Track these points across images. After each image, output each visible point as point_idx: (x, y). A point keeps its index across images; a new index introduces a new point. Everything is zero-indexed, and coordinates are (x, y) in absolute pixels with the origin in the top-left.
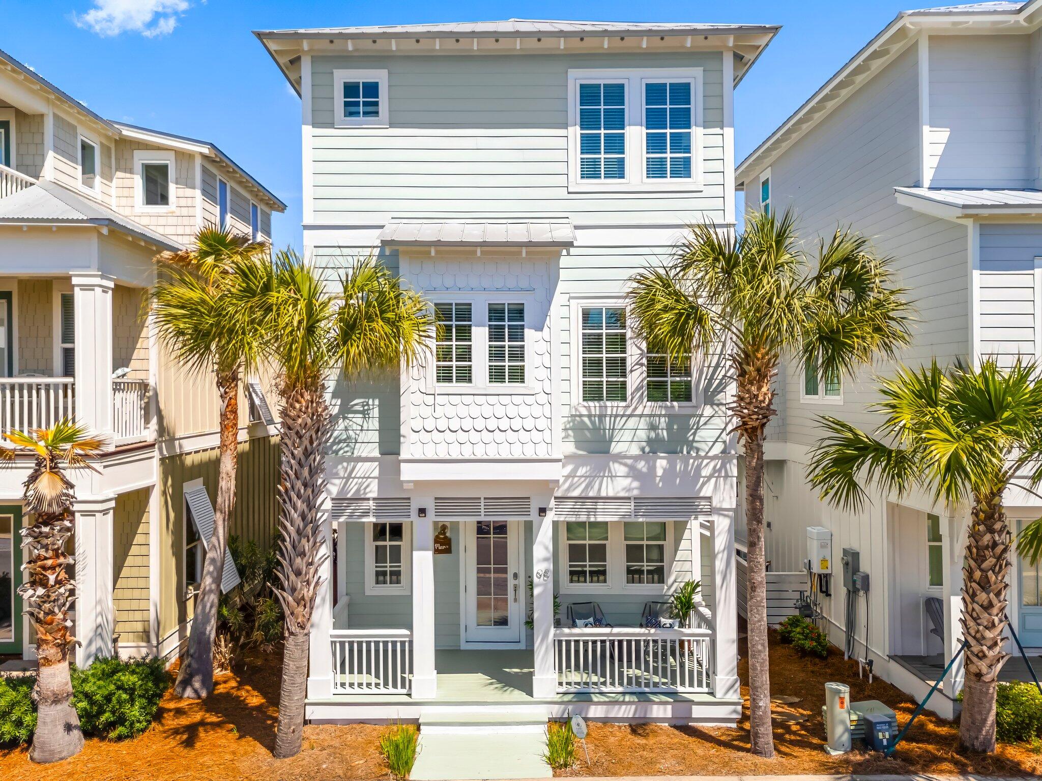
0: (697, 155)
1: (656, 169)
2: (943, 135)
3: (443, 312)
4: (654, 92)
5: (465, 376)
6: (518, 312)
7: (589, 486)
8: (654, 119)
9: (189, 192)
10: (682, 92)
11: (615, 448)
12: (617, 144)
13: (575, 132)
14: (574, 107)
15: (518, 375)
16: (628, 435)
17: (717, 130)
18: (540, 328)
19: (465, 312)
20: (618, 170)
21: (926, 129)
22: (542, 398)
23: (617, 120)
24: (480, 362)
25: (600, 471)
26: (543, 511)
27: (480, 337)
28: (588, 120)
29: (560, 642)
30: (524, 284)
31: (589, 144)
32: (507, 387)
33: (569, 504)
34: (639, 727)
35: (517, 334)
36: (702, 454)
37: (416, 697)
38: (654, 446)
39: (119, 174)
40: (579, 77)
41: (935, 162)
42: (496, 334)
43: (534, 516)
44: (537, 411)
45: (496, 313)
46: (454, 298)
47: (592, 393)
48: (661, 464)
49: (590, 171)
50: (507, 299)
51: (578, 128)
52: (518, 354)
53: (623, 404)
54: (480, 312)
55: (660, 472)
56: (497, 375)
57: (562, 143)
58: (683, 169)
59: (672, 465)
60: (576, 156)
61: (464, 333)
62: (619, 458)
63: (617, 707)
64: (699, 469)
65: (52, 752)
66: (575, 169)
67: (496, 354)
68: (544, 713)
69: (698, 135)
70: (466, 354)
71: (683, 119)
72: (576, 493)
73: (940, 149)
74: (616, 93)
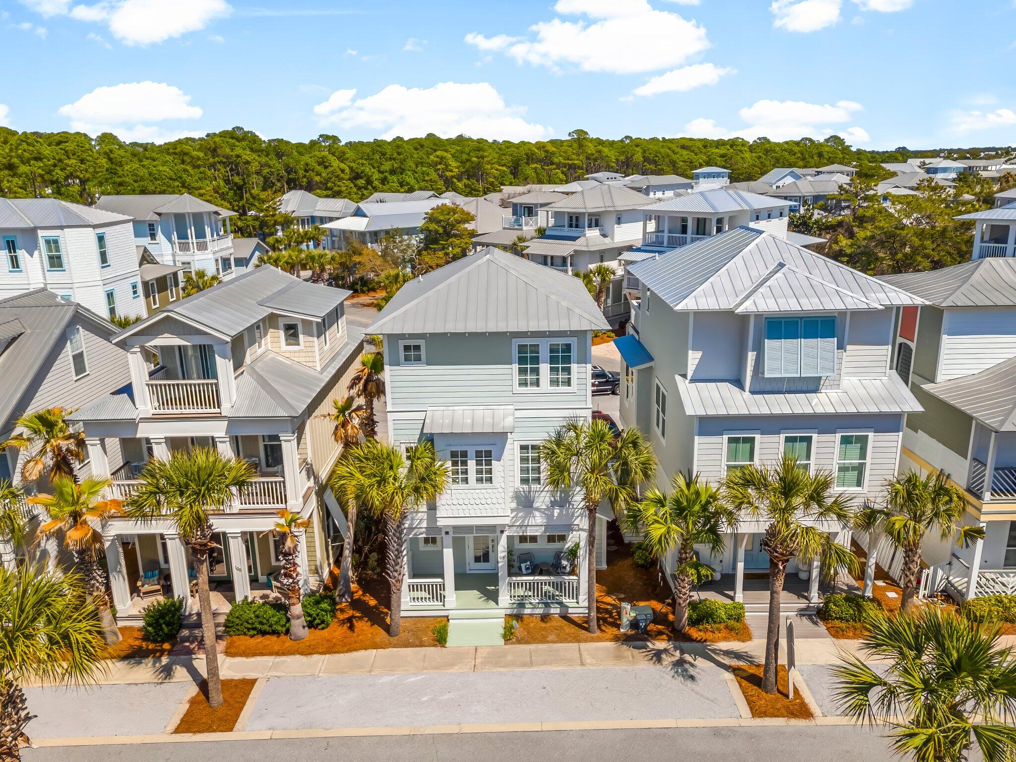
0: (574, 376)
1: (554, 382)
2: (699, 354)
3: (454, 454)
4: (554, 348)
5: (466, 480)
6: (489, 454)
7: (524, 521)
8: (553, 360)
9: (310, 339)
10: (568, 348)
11: (536, 505)
12: (536, 371)
13: (516, 367)
14: (515, 355)
15: (490, 480)
16: (541, 499)
17: (583, 365)
18: (499, 461)
19: (464, 454)
20: (536, 383)
21: (690, 352)
22: (501, 490)
23: (536, 360)
24: (472, 475)
25: (529, 515)
26: (502, 532)
27: (472, 465)
28: (522, 360)
29: (511, 583)
30: (491, 443)
31: (522, 371)
32: (485, 485)
33: (515, 528)
34: (545, 618)
35: (489, 463)
36: (575, 507)
37: (447, 607)
38: (553, 504)
39: (271, 330)
40: (517, 341)
41: (694, 368)
42: (479, 463)
43: (499, 534)
44: (498, 496)
45: (478, 454)
46: (459, 449)
47: (525, 481)
48: (556, 512)
49: (523, 383)
50: (484, 449)
51: (517, 364)
52: (490, 472)
53: (539, 486)
54: (471, 453)
55: (556, 514)
56: (480, 480)
57: (509, 371)
58: (567, 382)
59: (561, 512)
60: (516, 377)
61: (464, 463)
62: (538, 509)
63: (535, 609)
64: (573, 513)
65: (297, 636)
66: (516, 382)
67: (479, 472)
68: (502, 613)
69: (574, 367)
70: (465, 472)
71: (567, 360)
72: (518, 524)
73: (697, 362)
74: (535, 348)
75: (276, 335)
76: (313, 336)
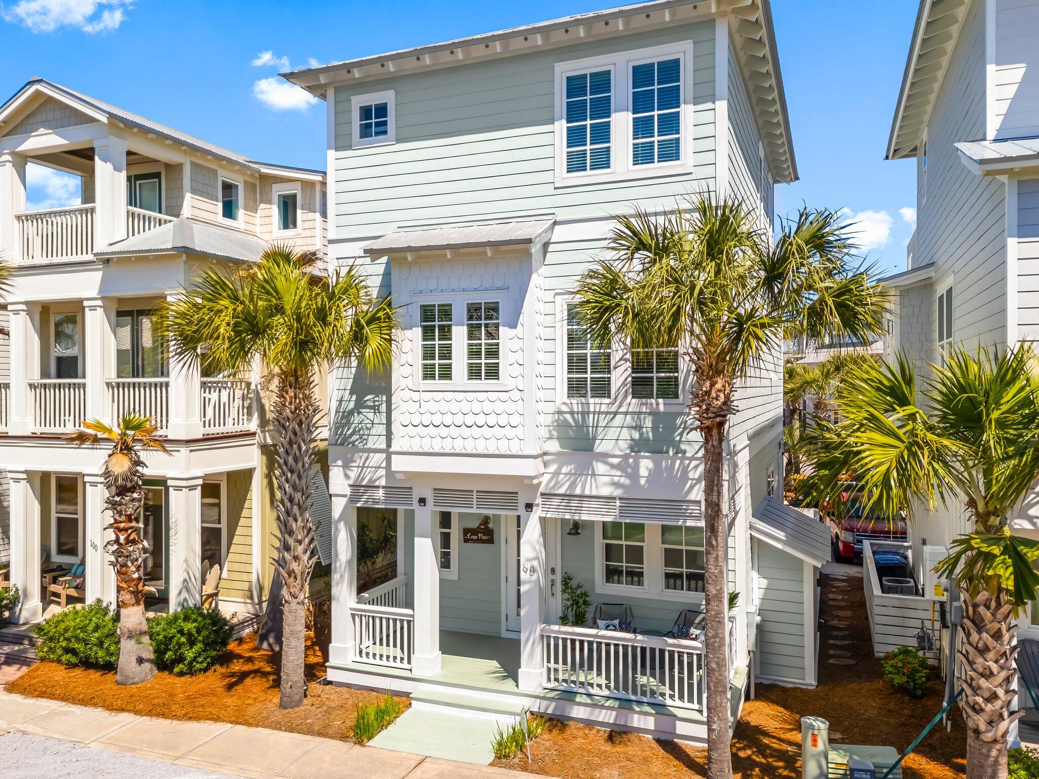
0: (687, 133)
1: (642, 155)
2: (1016, 73)
3: (427, 313)
4: (641, 74)
5: (446, 373)
6: (493, 309)
7: (573, 485)
8: (640, 102)
9: (311, 215)
10: (671, 70)
11: (601, 447)
12: (602, 133)
13: (561, 127)
14: (561, 100)
15: (493, 373)
16: (612, 433)
17: (709, 105)
18: (513, 325)
19: (446, 312)
20: (603, 160)
21: (991, 69)
22: (516, 395)
23: (603, 108)
24: (460, 361)
25: (584, 470)
26: (529, 507)
27: (460, 335)
28: (574, 112)
29: (549, 637)
30: (499, 284)
31: (575, 137)
32: (484, 383)
33: (556, 502)
34: (618, 735)
35: (493, 332)
36: (689, 455)
37: (416, 674)
38: (637, 447)
39: (262, 206)
40: (565, 69)
41: (1004, 107)
42: (473, 332)
43: (521, 511)
45: (473, 311)
46: (436, 300)
47: (576, 388)
48: (646, 465)
49: (576, 164)
50: (482, 298)
51: (564, 121)
52: (493, 352)
53: (607, 401)
54: (459, 312)
55: (643, 472)
56: (474, 373)
57: (548, 139)
58: (671, 152)
59: (657, 464)
60: (562, 150)
61: (446, 333)
62: (603, 457)
63: (597, 710)
64: (685, 471)
65: (127, 677)
66: (562, 162)
67: (474, 353)
69: (687, 113)
70: (446, 353)
71: (671, 98)
72: (562, 491)
73: (1011, 91)
74: (602, 81)
75: (267, 212)
76: (315, 212)
